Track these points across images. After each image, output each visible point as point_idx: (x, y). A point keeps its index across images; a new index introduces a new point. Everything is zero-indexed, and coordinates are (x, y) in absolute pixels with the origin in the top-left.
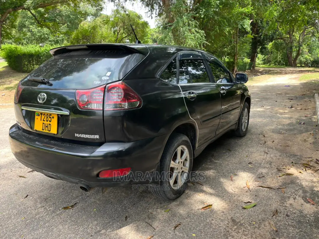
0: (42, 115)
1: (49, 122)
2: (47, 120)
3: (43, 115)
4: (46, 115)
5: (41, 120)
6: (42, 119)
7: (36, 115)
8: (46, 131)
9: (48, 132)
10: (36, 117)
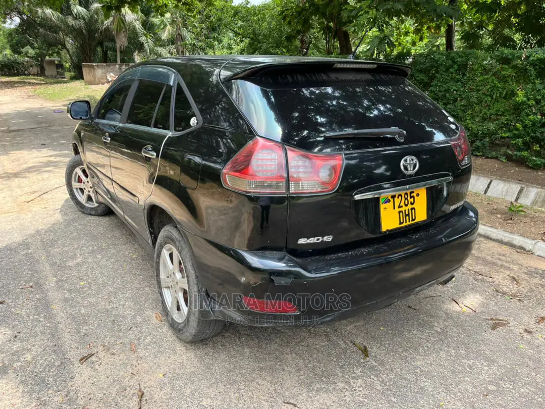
0: (396, 199)
1: (410, 206)
2: (406, 203)
3: (398, 198)
4: (403, 196)
5: (394, 208)
6: (397, 206)
7: (381, 203)
8: (408, 223)
9: (411, 222)
10: (382, 206)
